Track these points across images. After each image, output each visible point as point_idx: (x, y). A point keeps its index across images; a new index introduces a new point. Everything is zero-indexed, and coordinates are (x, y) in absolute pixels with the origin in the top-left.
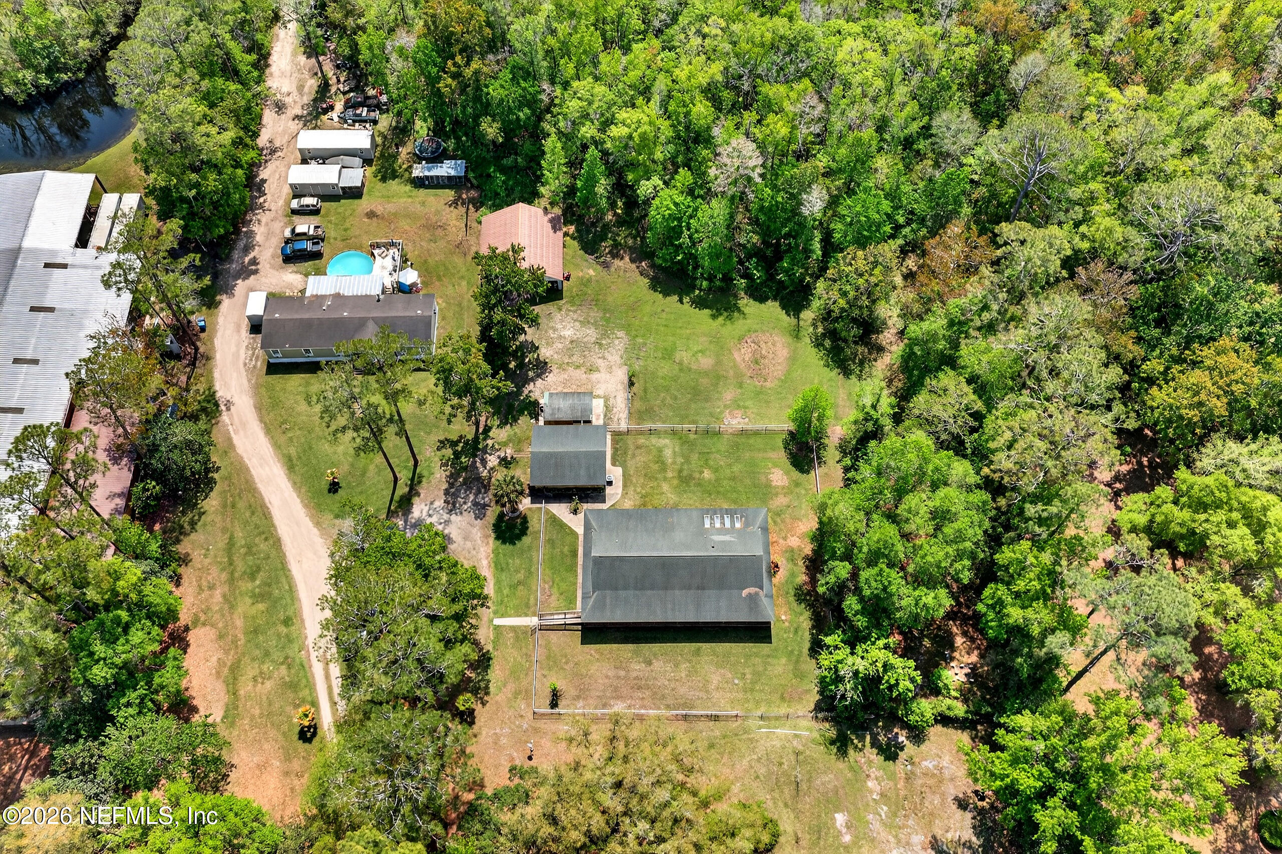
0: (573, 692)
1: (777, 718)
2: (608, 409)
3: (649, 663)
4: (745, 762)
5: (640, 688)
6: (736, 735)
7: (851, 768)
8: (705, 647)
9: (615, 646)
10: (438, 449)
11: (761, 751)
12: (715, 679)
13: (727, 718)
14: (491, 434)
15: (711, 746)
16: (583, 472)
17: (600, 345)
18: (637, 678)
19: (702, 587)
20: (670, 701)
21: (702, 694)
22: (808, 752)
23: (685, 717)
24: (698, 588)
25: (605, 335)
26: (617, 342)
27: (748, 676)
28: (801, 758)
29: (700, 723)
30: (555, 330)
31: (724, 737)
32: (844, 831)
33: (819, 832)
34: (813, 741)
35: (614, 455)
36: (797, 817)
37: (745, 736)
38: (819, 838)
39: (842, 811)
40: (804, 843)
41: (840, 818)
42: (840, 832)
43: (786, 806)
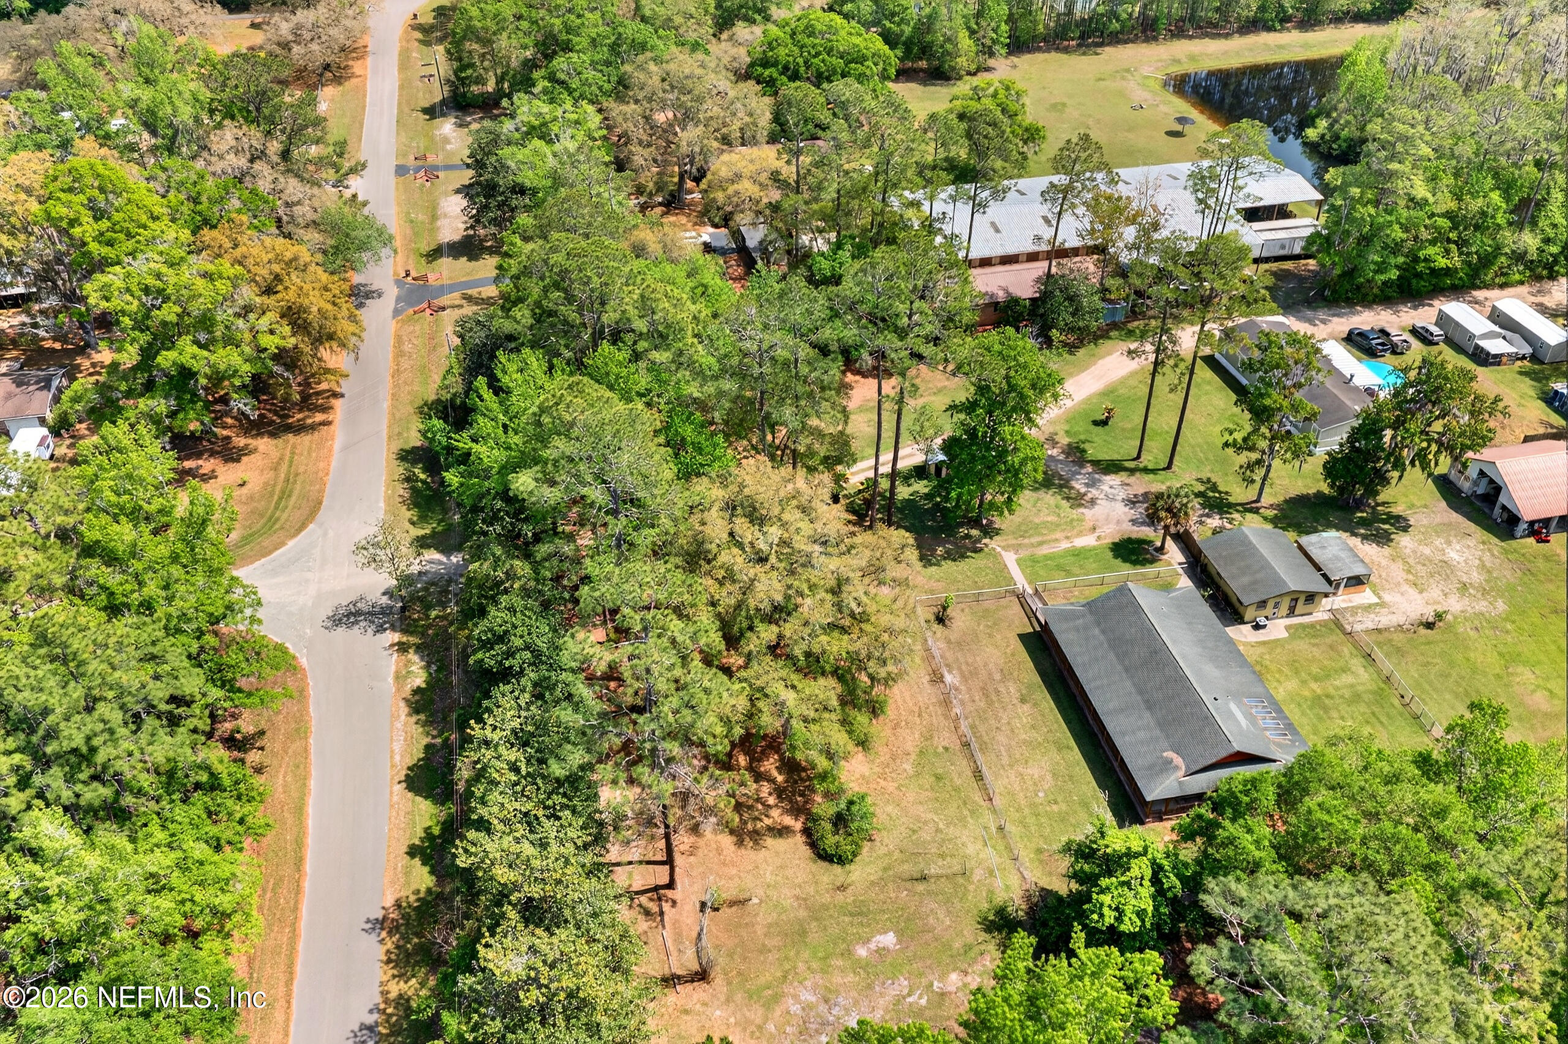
0: (953, 637)
1: (1009, 848)
2: (1368, 608)
3: (1023, 701)
4: (930, 816)
5: (987, 696)
6: (965, 803)
7: (968, 948)
8: (1076, 754)
9: (1031, 665)
10: (1198, 480)
11: (952, 831)
12: (1033, 771)
13: (984, 789)
14: (1249, 516)
15: (938, 778)
16: (1246, 580)
17: (1464, 589)
18: (997, 692)
19: (1150, 706)
20: (982, 729)
21: (1005, 760)
22: (971, 888)
23: (967, 745)
24: (1147, 702)
25: (1483, 590)
26: (1483, 603)
27: (1055, 808)
28: (961, 880)
29: (965, 762)
31: (957, 789)
32: (873, 946)
33: (860, 914)
34: (990, 892)
35: (1303, 626)
36: (873, 883)
37: (966, 812)
38: (851, 915)
39: (899, 942)
40: (840, 897)
41: (889, 939)
42: (869, 941)
43: (885, 869)
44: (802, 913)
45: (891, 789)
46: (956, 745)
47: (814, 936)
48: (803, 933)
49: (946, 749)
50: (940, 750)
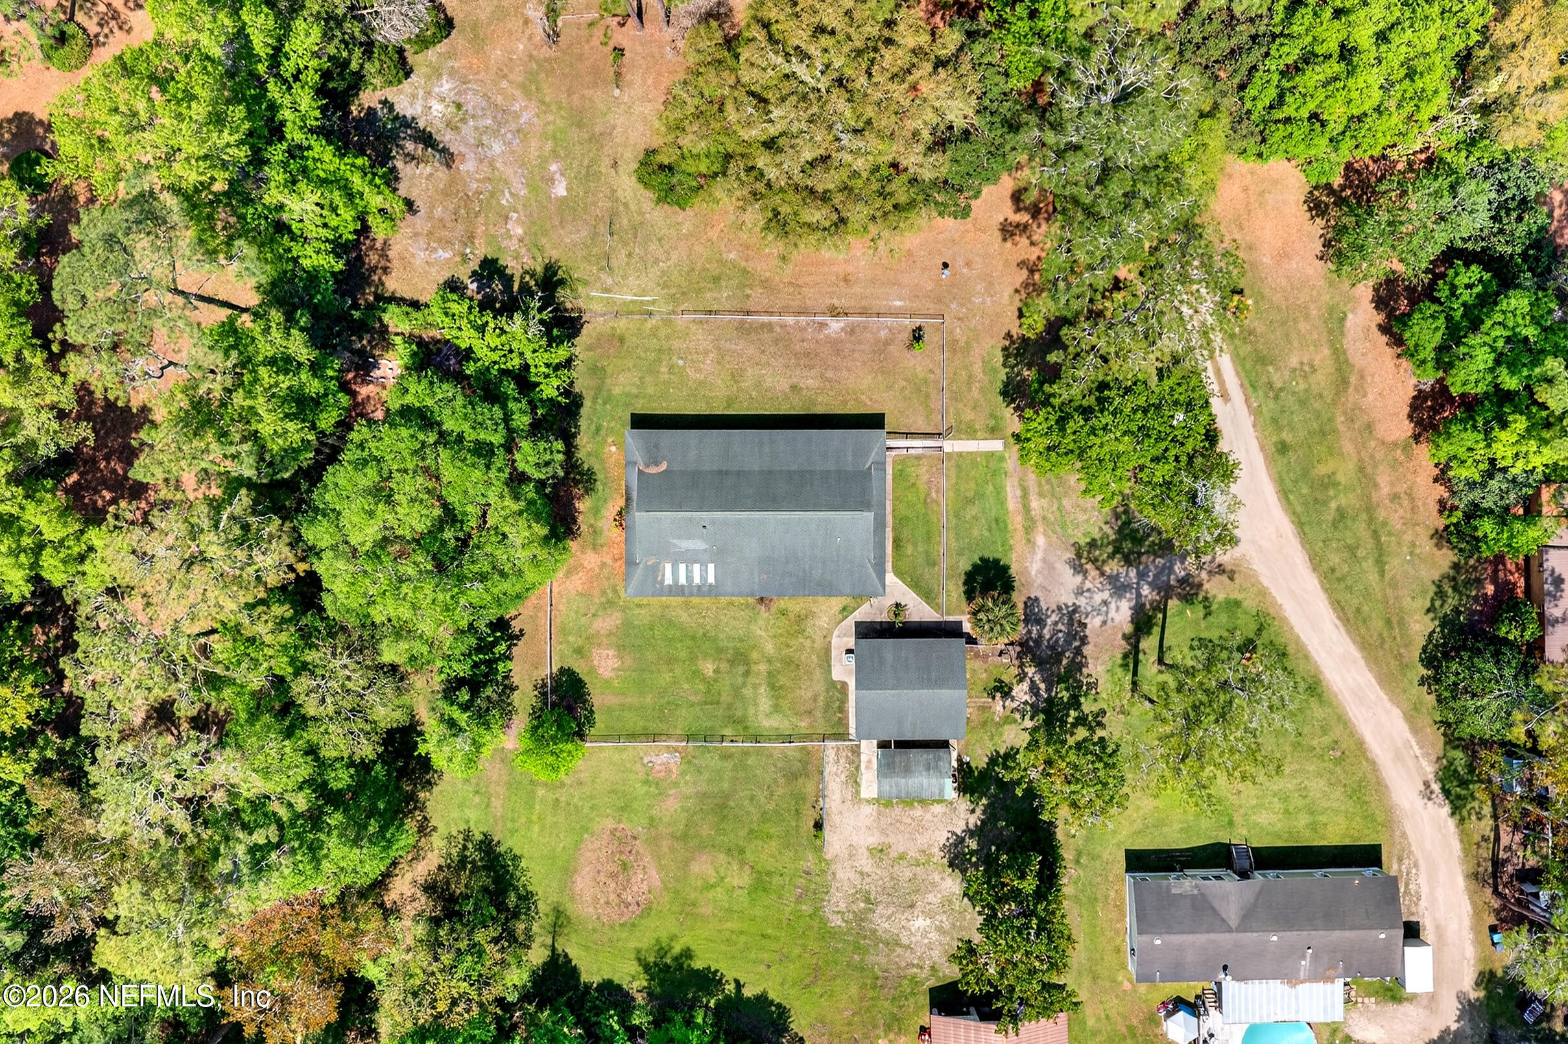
0: (893, 349)
1: (630, 314)
2: (854, 780)
3: (794, 387)
4: (674, 257)
5: (807, 355)
6: (684, 293)
7: (541, 250)
10: (1104, 712)
11: (654, 272)
12: (708, 364)
14: (1028, 737)
17: (868, 900)
18: (811, 367)
19: (722, 474)
21: (726, 345)
22: (594, 269)
24: (727, 473)
25: (861, 918)
26: (842, 906)
27: (664, 370)
28: (603, 263)
29: (729, 305)
30: (939, 929)
31: (699, 291)
32: (557, 176)
33: (588, 174)
34: (586, 283)
35: (844, 700)
36: (614, 191)
37: (673, 291)
38: (589, 167)
39: (557, 198)
40: (607, 162)
41: (560, 190)
42: (562, 174)
43: (626, 205)
44: (598, 129)
45: (710, 234)
46: (750, 305)
47: (574, 134)
48: (580, 125)
49: (748, 296)
50: (748, 291)
